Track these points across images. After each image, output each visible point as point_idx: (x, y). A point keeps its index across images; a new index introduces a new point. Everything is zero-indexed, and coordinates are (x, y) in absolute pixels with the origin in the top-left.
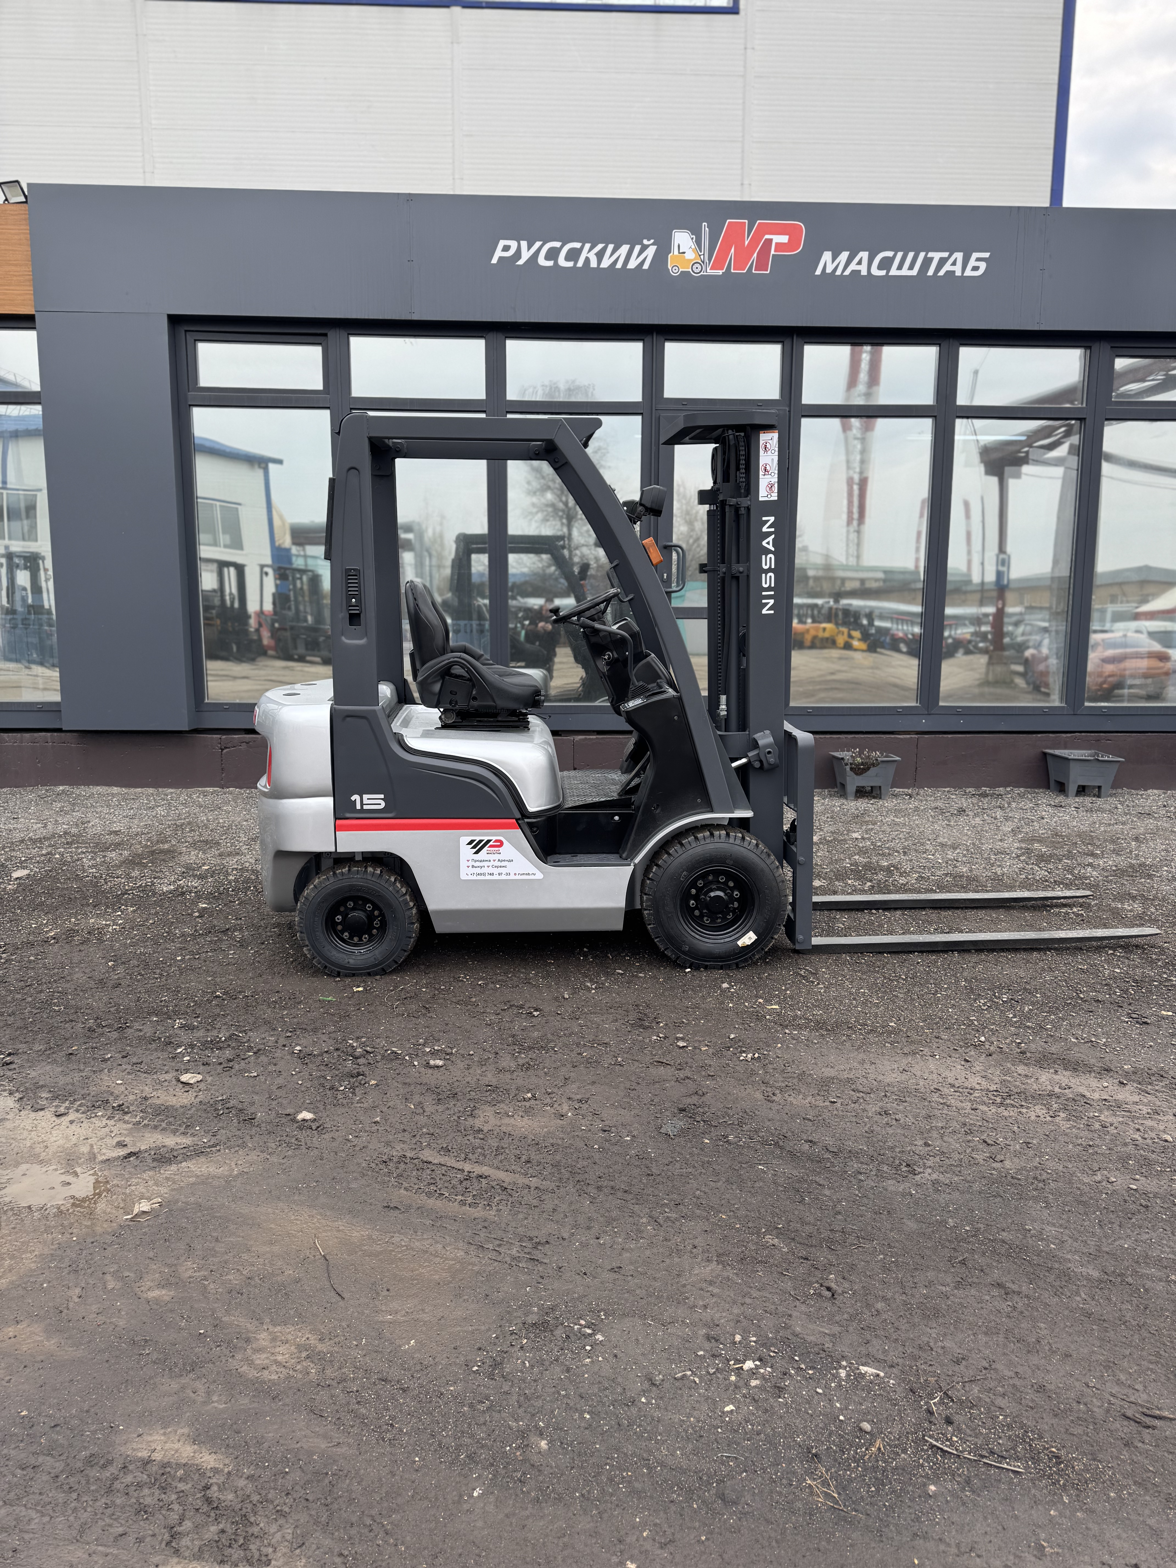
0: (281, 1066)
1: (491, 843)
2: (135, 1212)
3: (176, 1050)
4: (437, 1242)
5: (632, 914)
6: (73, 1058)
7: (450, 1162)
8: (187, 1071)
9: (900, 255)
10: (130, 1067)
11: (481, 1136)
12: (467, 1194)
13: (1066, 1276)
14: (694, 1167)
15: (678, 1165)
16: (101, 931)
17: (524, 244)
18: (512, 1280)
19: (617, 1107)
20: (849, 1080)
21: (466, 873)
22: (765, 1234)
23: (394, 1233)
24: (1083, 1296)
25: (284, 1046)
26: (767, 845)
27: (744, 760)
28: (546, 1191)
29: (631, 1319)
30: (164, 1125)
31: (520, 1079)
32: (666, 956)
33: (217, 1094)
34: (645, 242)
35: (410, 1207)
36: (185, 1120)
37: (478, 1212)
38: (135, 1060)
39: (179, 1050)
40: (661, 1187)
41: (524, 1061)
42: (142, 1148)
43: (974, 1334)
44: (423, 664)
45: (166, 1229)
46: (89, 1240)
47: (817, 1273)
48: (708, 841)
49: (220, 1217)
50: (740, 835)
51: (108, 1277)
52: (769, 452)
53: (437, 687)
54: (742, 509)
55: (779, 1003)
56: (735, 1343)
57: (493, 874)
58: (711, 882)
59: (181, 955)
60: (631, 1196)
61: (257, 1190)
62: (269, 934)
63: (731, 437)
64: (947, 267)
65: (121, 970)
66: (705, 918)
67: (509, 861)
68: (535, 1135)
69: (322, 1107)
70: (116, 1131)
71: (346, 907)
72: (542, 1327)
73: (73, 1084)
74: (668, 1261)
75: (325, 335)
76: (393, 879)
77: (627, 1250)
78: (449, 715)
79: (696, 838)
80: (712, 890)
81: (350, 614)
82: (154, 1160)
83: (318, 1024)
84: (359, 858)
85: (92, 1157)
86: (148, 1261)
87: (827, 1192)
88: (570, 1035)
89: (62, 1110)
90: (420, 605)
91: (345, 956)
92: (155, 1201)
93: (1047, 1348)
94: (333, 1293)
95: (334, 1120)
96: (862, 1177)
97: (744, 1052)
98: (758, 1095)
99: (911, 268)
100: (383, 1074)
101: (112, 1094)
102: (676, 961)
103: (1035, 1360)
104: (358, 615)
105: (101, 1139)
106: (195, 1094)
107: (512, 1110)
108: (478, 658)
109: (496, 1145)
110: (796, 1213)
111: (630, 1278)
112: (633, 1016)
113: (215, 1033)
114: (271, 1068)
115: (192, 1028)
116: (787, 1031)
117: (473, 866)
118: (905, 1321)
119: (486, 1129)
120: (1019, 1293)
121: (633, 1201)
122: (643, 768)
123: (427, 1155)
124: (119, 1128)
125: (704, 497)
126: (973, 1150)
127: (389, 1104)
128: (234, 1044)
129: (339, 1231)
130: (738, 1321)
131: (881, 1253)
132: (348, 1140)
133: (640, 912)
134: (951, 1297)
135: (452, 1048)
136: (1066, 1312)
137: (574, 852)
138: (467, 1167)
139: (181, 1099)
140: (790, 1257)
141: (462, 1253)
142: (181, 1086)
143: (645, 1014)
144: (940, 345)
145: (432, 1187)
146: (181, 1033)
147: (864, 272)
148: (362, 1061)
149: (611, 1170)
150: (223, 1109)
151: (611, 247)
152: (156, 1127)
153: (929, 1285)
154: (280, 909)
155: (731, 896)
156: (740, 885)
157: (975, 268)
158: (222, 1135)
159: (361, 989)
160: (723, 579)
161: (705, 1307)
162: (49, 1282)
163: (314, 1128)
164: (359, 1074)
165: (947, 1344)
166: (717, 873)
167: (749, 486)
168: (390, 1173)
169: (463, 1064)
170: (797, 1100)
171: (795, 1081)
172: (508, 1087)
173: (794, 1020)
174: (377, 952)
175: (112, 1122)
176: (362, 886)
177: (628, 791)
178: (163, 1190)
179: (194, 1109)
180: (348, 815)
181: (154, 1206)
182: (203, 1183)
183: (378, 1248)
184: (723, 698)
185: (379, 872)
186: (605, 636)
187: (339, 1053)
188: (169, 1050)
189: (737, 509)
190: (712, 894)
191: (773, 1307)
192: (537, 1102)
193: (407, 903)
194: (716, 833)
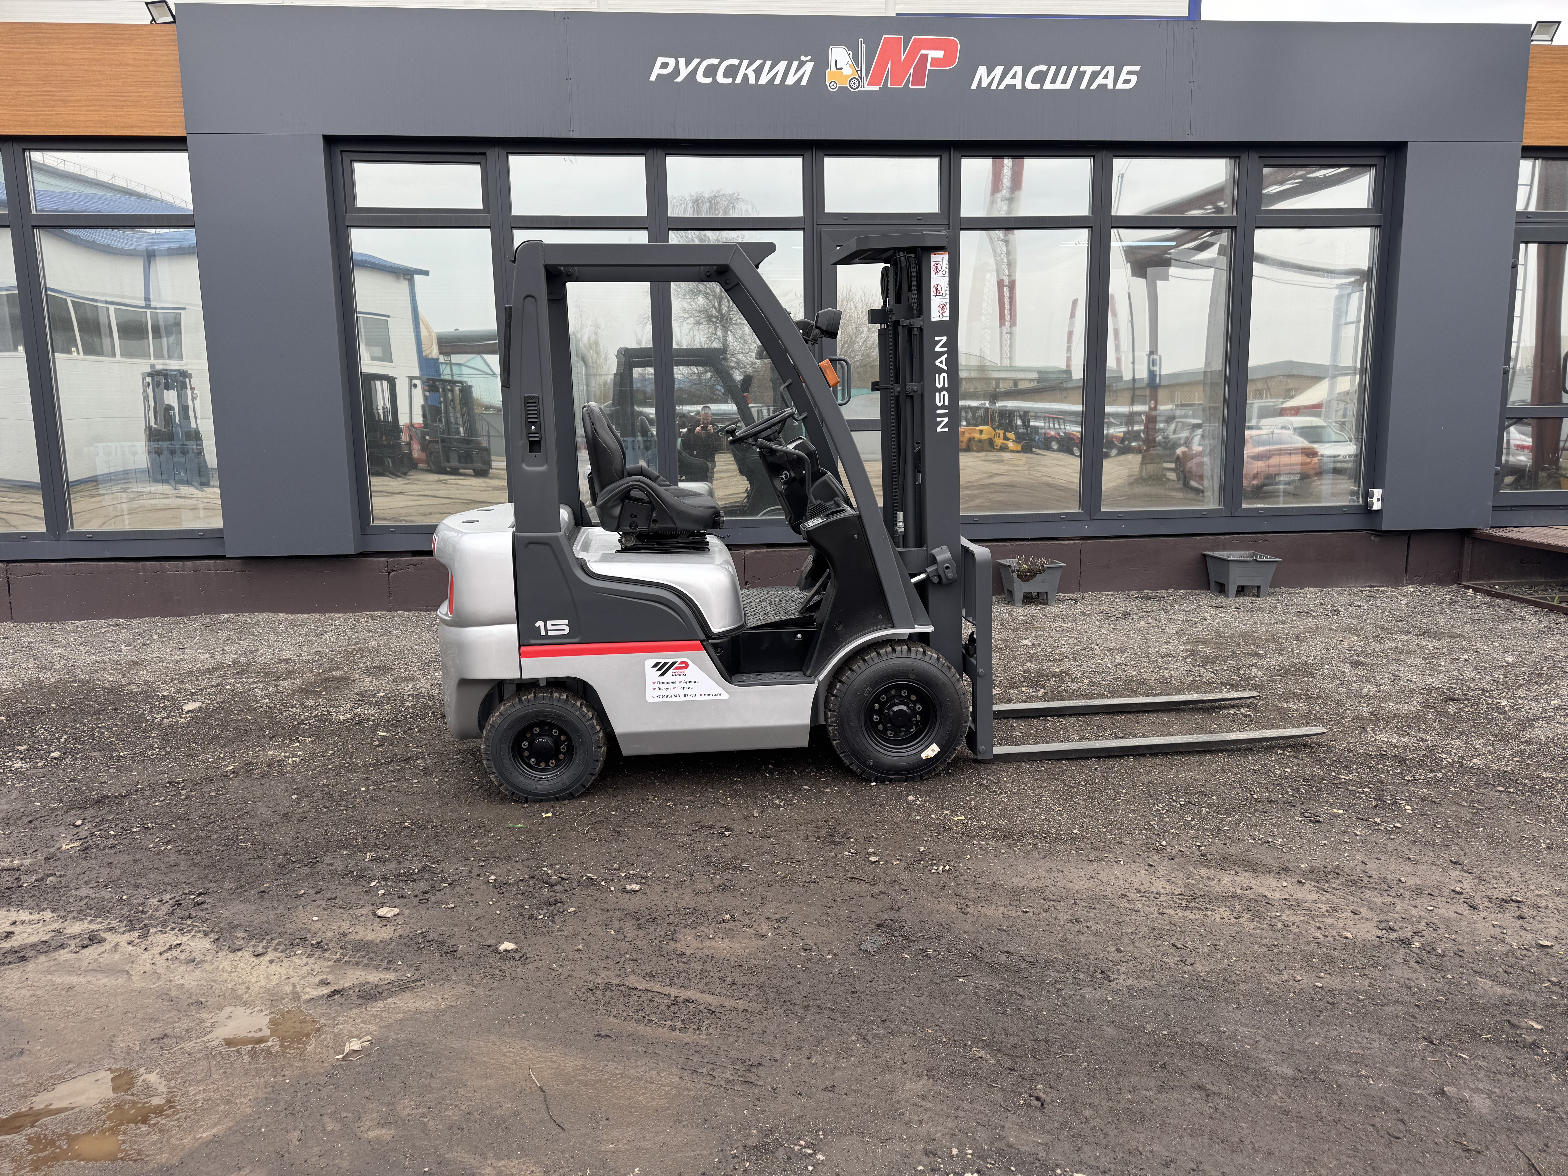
0: (478, 896)
1: (676, 665)
2: (346, 1052)
3: (369, 883)
4: (651, 1069)
5: (817, 731)
6: (266, 895)
7: (656, 987)
8: (383, 905)
9: (1053, 68)
10: (324, 903)
11: (685, 960)
12: (676, 1019)
13: (1262, 1075)
14: (896, 983)
15: (880, 982)
16: (281, 763)
17: (682, 61)
18: (729, 1103)
19: (815, 926)
20: (1039, 889)
21: (652, 695)
22: (971, 1046)
23: (608, 1061)
24: (1280, 1094)
25: (479, 875)
26: (947, 658)
27: (923, 576)
28: (753, 1013)
29: (849, 1137)
30: (365, 961)
31: (718, 900)
32: (851, 770)
33: (416, 927)
34: (803, 58)
35: (620, 1034)
36: (386, 955)
37: (689, 1037)
38: (329, 895)
39: (373, 884)
40: (866, 1004)
41: (720, 882)
42: (346, 985)
43: (1180, 1137)
44: (602, 488)
45: (380, 1067)
46: (303, 1082)
47: (1025, 1083)
48: (890, 656)
49: (433, 1053)
50: (921, 650)
51: (326, 1119)
52: (940, 274)
53: (617, 511)
54: (915, 329)
55: (964, 814)
56: (952, 1156)
57: (678, 696)
58: (894, 697)
59: (365, 785)
60: (838, 1014)
61: (466, 1023)
62: (452, 761)
63: (903, 259)
64: (1099, 80)
65: (305, 803)
66: (889, 732)
67: (695, 682)
68: (737, 957)
69: (523, 937)
70: (317, 968)
71: (532, 733)
72: (763, 1149)
73: (268, 923)
74: (880, 1078)
75: (484, 154)
76: (579, 704)
77: (839, 1069)
78: (629, 538)
79: (879, 654)
80: (895, 705)
81: (530, 441)
82: (359, 997)
83: (510, 852)
84: (543, 683)
85: (296, 996)
86: (363, 1102)
87: (1028, 1003)
88: (763, 854)
89: (260, 949)
90: (598, 429)
91: (533, 783)
92: (365, 1038)
93: (1250, 1147)
94: (553, 1125)
95: (536, 950)
96: (1059, 986)
97: (935, 864)
98: (952, 907)
99: (1064, 81)
100: (580, 901)
101: (309, 931)
102: (861, 775)
103: (1240, 1159)
104: (538, 442)
105: (304, 977)
106: (393, 928)
107: (712, 932)
108: (654, 479)
109: (700, 968)
110: (1000, 1024)
111: (844, 1096)
112: (823, 833)
113: (407, 864)
114: (468, 899)
115: (383, 861)
116: (975, 842)
117: (659, 689)
118: (1113, 1127)
119: (688, 953)
120: (1219, 1094)
121: (841, 1020)
122: (824, 587)
123: (633, 981)
124: (320, 966)
125: (875, 316)
126: (1163, 955)
127: (590, 931)
128: (427, 876)
129: (553, 1061)
130: (953, 1135)
131: (1085, 1060)
132: (553, 969)
133: (824, 728)
134: (1156, 1101)
135: (647, 872)
136: (1266, 1111)
137: (759, 671)
138: (674, 992)
139: (381, 934)
140: (997, 1068)
141: (677, 1079)
142: (378, 920)
143: (835, 830)
144: (1094, 157)
145: (641, 1014)
146: (373, 865)
147: (1019, 86)
148: (558, 888)
149: (816, 990)
150: (424, 942)
151: (769, 63)
152: (357, 964)
153: (1133, 1090)
154: (464, 736)
155: (913, 710)
156: (922, 698)
157: (1127, 81)
158: (425, 969)
159: (550, 815)
160: (897, 399)
161: (921, 1122)
162: (267, 1126)
163: (517, 958)
164: (556, 902)
165: (1156, 1147)
166: (899, 688)
167: (921, 307)
168: (597, 1001)
169: (659, 887)
170: (990, 911)
171: (987, 892)
172: (706, 909)
173: (981, 830)
174: (564, 777)
175: (312, 960)
176: (548, 712)
177: (809, 608)
178: (373, 1028)
179: (394, 943)
180: (533, 642)
181: (364, 1044)
182: (411, 1019)
183: (593, 1078)
184: (901, 515)
185: (564, 697)
186: (782, 456)
187: (534, 881)
188: (363, 883)
189: (910, 329)
190: (896, 709)
191: (985, 1119)
192: (736, 923)
193: (593, 727)
194: (898, 648)
